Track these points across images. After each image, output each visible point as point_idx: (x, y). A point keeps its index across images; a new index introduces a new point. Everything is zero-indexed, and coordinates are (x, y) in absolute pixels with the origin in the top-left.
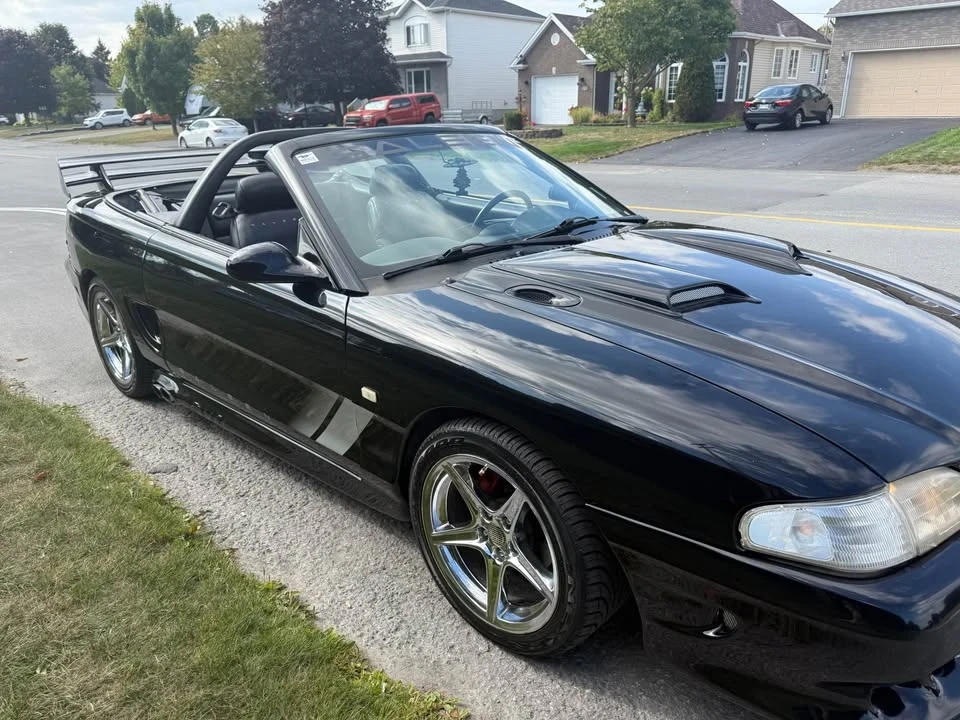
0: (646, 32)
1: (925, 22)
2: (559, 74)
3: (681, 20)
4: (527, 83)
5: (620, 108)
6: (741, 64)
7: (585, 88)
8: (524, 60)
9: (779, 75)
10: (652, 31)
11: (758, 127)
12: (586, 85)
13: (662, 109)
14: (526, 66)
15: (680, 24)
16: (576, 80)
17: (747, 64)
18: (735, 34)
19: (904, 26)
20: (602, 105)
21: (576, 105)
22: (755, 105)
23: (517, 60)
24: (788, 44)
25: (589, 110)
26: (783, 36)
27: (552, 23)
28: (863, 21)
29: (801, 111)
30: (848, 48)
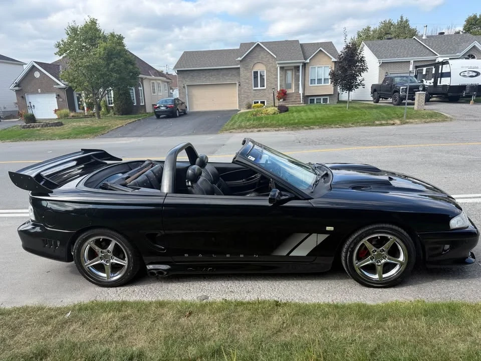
0: (101, 74)
1: (210, 73)
2: (43, 92)
3: (117, 70)
4: (22, 97)
5: (83, 109)
6: (140, 88)
7: (61, 100)
8: (18, 85)
9: (155, 93)
10: (103, 74)
11: (161, 116)
12: (61, 98)
13: (107, 109)
14: (20, 88)
15: (117, 72)
16: (55, 95)
17: (142, 88)
18: (140, 76)
19: (203, 75)
20: (72, 108)
21: (57, 108)
22: (159, 107)
23: (13, 85)
24: (156, 80)
25: (66, 110)
26: (153, 76)
27: (33, 66)
28: (188, 72)
29: (178, 109)
30: (184, 83)
